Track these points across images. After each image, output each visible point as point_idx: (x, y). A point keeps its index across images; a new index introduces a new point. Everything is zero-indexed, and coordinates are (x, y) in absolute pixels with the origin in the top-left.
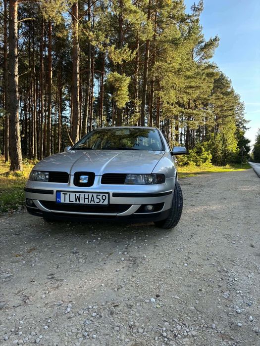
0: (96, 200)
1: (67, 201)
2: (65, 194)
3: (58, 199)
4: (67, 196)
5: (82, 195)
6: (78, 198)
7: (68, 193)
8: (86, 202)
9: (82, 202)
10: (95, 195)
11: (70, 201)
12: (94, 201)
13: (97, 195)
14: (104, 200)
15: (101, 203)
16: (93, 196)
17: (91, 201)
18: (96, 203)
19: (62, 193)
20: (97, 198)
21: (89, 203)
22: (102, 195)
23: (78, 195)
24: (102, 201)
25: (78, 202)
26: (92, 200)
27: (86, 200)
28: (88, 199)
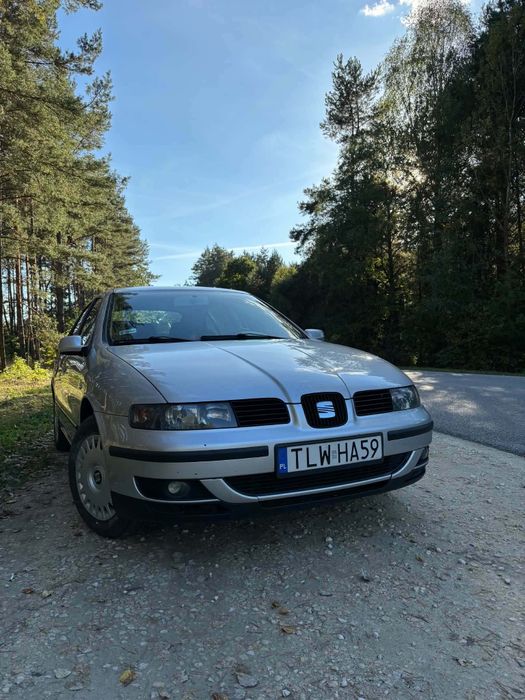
0: (362, 453)
1: (303, 467)
2: (297, 450)
3: (281, 466)
4: (302, 455)
5: (334, 446)
6: (325, 456)
7: (304, 447)
8: (343, 462)
9: (334, 462)
10: (358, 442)
11: (309, 466)
12: (357, 456)
13: (362, 442)
14: (375, 450)
15: (369, 458)
16: (354, 445)
17: (352, 456)
18: (361, 460)
19: (289, 449)
20: (363, 448)
21: (349, 462)
22: (370, 439)
23: (325, 447)
24: (371, 452)
25: (326, 465)
26: (354, 454)
27: (343, 456)
28: (346, 452)
